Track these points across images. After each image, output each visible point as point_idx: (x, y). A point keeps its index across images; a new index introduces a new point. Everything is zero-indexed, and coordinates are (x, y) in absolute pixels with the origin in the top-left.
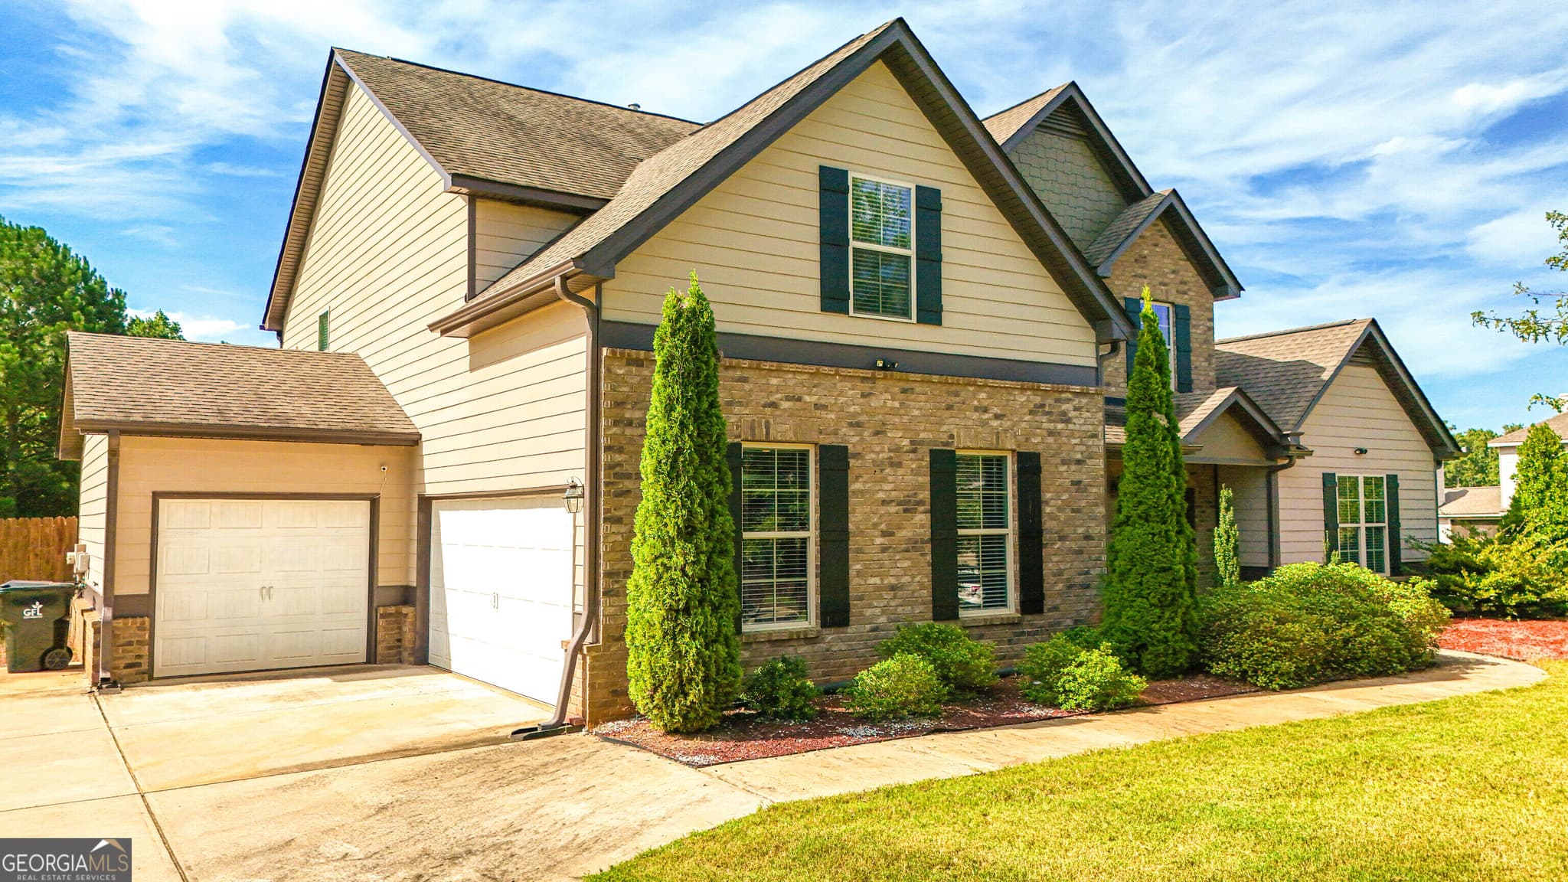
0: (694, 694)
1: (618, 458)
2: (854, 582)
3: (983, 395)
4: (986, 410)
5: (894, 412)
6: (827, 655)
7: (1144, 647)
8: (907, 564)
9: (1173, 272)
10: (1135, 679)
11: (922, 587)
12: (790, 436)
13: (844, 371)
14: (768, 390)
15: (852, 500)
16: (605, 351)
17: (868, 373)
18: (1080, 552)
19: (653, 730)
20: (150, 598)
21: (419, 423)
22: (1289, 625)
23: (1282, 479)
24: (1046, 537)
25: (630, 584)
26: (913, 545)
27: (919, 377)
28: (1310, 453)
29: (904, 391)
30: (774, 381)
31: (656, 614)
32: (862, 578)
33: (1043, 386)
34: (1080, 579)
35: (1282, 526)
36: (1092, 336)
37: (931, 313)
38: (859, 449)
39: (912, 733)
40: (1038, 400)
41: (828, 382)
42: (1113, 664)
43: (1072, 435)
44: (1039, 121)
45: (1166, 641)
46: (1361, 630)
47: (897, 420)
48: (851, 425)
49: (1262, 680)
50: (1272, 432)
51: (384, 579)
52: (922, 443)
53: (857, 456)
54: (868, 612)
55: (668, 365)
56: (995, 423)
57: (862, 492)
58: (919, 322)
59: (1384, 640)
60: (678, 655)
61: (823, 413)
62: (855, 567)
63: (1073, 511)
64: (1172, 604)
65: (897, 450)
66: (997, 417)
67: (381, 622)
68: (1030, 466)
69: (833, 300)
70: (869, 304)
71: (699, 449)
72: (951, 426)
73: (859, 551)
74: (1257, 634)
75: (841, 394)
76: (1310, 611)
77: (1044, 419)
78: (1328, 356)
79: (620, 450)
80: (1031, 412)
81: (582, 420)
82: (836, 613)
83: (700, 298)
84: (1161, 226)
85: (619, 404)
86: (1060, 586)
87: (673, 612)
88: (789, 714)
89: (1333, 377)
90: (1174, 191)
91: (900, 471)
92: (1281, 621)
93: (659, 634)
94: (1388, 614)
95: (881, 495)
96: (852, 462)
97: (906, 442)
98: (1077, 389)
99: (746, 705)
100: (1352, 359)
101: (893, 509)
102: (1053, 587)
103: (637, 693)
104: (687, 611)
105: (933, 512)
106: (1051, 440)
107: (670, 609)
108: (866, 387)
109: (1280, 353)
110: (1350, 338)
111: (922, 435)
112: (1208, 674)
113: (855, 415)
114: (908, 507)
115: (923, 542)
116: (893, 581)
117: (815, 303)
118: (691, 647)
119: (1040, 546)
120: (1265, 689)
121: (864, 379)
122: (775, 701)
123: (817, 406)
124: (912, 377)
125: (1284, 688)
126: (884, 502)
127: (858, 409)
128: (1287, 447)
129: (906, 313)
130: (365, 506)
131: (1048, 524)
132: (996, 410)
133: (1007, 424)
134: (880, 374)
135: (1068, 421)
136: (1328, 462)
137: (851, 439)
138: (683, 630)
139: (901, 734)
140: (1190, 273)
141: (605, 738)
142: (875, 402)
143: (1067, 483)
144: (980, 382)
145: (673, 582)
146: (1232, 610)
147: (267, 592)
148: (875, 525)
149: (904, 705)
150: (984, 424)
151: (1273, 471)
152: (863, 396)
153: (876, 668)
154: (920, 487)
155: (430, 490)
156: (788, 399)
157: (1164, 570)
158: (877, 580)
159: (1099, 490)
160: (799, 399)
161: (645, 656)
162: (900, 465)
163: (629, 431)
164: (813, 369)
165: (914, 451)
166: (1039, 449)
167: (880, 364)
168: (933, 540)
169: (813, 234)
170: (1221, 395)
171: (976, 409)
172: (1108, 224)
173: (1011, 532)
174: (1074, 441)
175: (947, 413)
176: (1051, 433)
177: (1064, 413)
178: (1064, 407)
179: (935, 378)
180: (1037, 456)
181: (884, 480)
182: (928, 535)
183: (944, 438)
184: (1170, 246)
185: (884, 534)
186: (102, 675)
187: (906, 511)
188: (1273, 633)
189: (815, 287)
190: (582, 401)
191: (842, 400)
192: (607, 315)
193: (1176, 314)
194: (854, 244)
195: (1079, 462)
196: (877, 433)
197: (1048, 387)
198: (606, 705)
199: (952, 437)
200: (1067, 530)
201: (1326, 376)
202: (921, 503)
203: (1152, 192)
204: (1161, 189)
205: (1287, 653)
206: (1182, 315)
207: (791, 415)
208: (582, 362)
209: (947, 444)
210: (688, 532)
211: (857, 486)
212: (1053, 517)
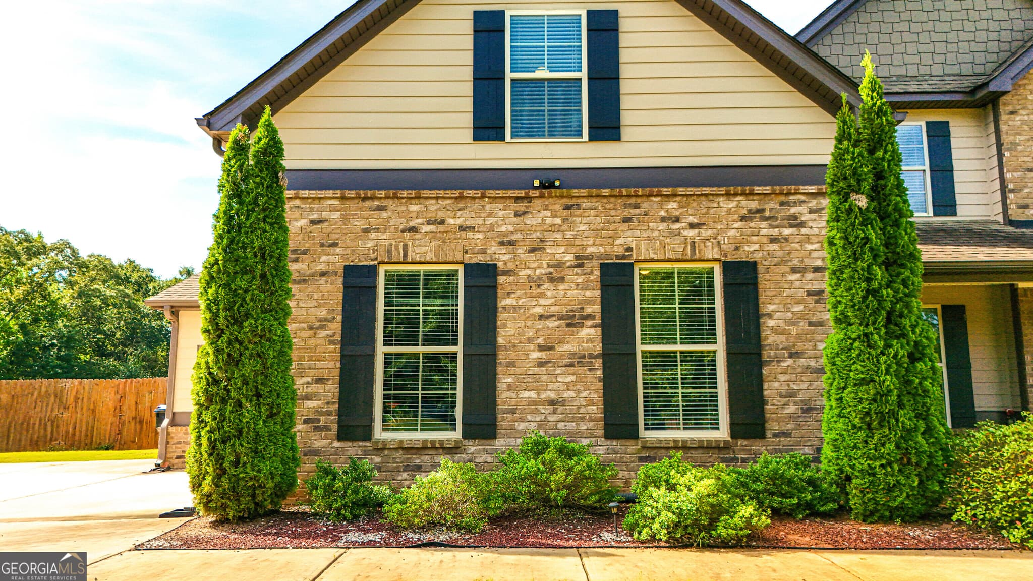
3: (672, 205)
4: (677, 220)
5: (553, 228)
8: (572, 378)
11: (591, 403)
12: (430, 256)
13: (491, 193)
14: (407, 216)
15: (502, 316)
17: (522, 195)
24: (766, 354)
26: (578, 360)
27: (584, 192)
29: (568, 208)
30: (414, 208)
32: (513, 392)
33: (758, 189)
37: (606, 131)
38: (511, 266)
40: (754, 205)
41: (476, 206)
43: (807, 240)
47: (559, 236)
48: (502, 243)
52: (590, 257)
53: (506, 273)
54: (521, 426)
56: (691, 233)
57: (515, 308)
58: (592, 138)
61: (470, 235)
62: (504, 381)
63: (811, 324)
65: (559, 265)
66: (692, 226)
68: (744, 276)
69: (487, 130)
72: (627, 238)
73: (511, 365)
75: (490, 215)
77: (764, 224)
80: (743, 219)
86: (792, 409)
91: (562, 286)
95: (538, 310)
96: (501, 279)
97: (569, 257)
98: (812, 189)
101: (552, 323)
102: (779, 409)
105: (606, 327)
106: (775, 246)
108: (521, 207)
111: (590, 250)
113: (505, 235)
114: (573, 320)
115: (591, 356)
116: (553, 395)
117: (469, 134)
119: (758, 363)
121: (517, 199)
123: (462, 228)
124: (575, 192)
126: (541, 317)
127: (510, 228)
129: (579, 134)
131: (770, 338)
132: (691, 219)
133: (706, 233)
134: (537, 193)
135: (802, 225)
137: (502, 257)
142: (529, 220)
143: (801, 293)
144: (666, 191)
148: (530, 340)
150: (675, 234)
152: (517, 215)
154: (590, 301)
156: (429, 223)
158: (533, 395)
160: (442, 222)
162: (562, 280)
164: (456, 193)
165: (580, 266)
166: (758, 257)
167: (537, 183)
168: (605, 355)
169: (466, 73)
171: (663, 220)
173: (720, 348)
174: (810, 247)
175: (622, 227)
176: (773, 240)
177: (794, 217)
178: (793, 210)
179: (606, 192)
180: (752, 266)
181: (542, 295)
182: (598, 348)
183: (620, 251)
185: (541, 348)
187: (568, 325)
189: (468, 120)
191: (491, 220)
194: (511, 75)
195: (818, 270)
196: (533, 250)
199: (629, 249)
200: (802, 346)
202: (588, 317)
207: (434, 237)
209: (624, 257)
211: (509, 302)
212: (775, 331)
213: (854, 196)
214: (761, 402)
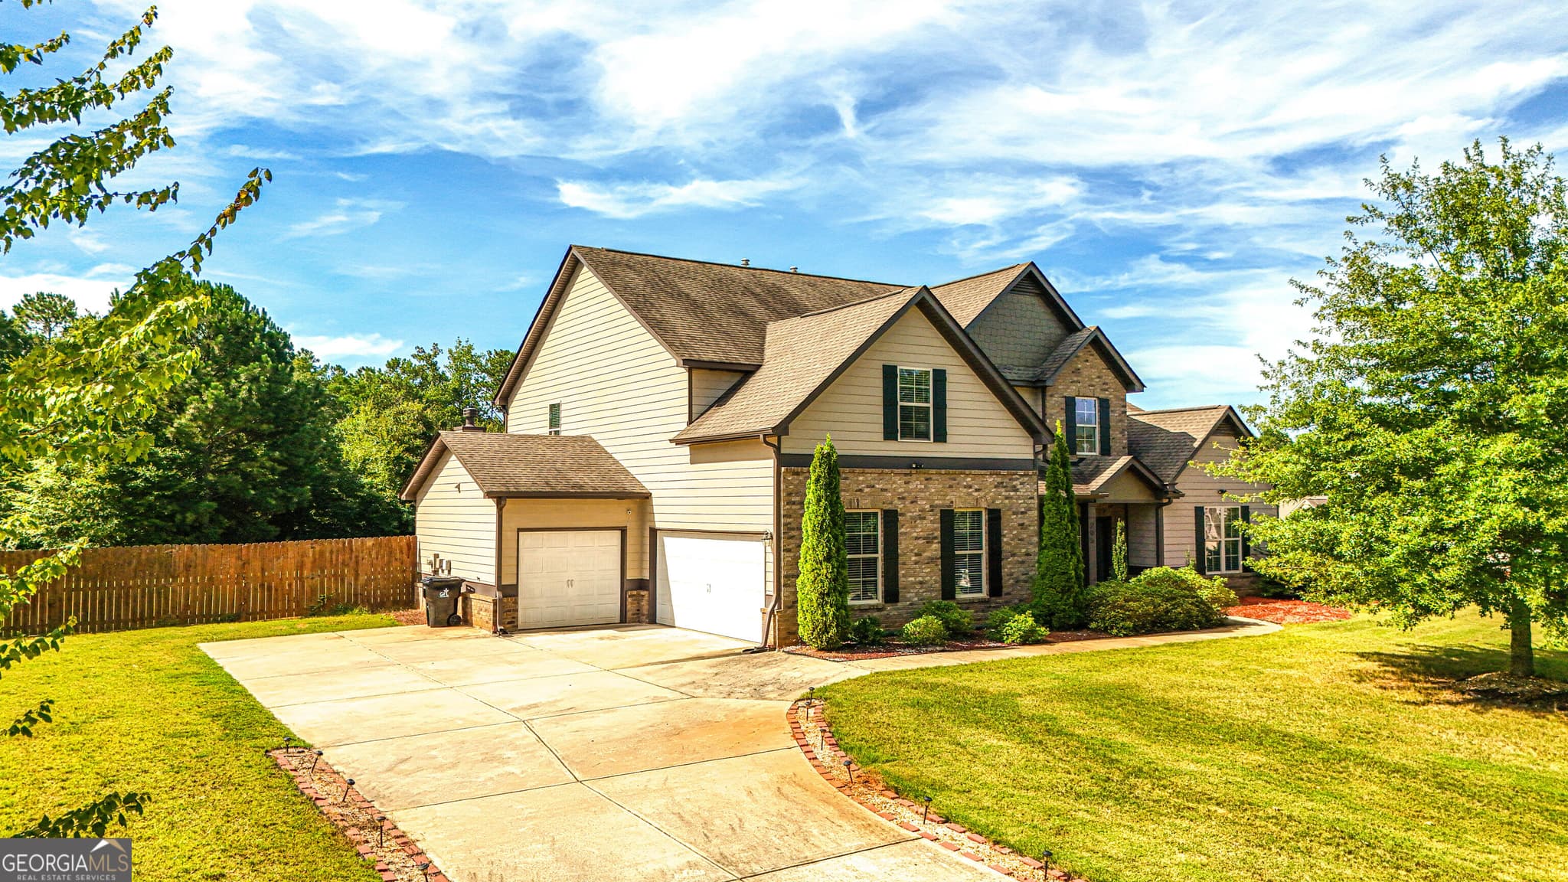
0: (833, 631)
1: (789, 520)
2: (902, 580)
3: (969, 479)
4: (970, 487)
5: (921, 491)
6: (887, 617)
7: (1053, 614)
8: (928, 570)
9: (1099, 377)
10: (1043, 629)
11: (936, 582)
12: (869, 506)
13: (896, 471)
14: (858, 483)
15: (900, 538)
16: (783, 469)
17: (908, 471)
18: (1023, 562)
19: (812, 650)
20: (516, 586)
21: (649, 486)
22: (1131, 603)
23: (1166, 512)
24: (1004, 555)
25: (799, 582)
26: (931, 560)
27: (934, 471)
28: (1183, 495)
29: (927, 479)
30: (861, 478)
31: (814, 596)
32: (905, 578)
33: (1002, 472)
34: (1023, 577)
35: (1166, 541)
36: (1031, 441)
37: (941, 436)
38: (903, 511)
39: (932, 652)
40: (999, 480)
41: (887, 478)
42: (1031, 621)
43: (1019, 498)
44: (1011, 287)
45: (1064, 611)
46: (1174, 606)
47: (922, 494)
48: (899, 499)
49: (1115, 631)
50: (1156, 482)
51: (631, 575)
52: (937, 506)
53: (902, 515)
54: (909, 595)
55: (817, 480)
56: (976, 494)
57: (905, 533)
58: (935, 441)
59: (1188, 612)
60: (825, 614)
61: (885, 493)
62: (902, 572)
63: (1019, 540)
64: (1069, 590)
65: (923, 510)
66: (977, 490)
67: (629, 600)
68: (995, 516)
69: (890, 434)
70: (908, 433)
71: (832, 520)
72: (951, 497)
73: (904, 564)
74: (1114, 608)
75: (894, 483)
76: (1148, 594)
77: (1003, 490)
78: (1198, 431)
79: (790, 517)
80: (996, 487)
81: (771, 501)
82: (892, 596)
83: (832, 447)
84: (1091, 349)
85: (789, 494)
86: (1011, 581)
87: (822, 595)
88: (873, 643)
89: (1201, 446)
90: (1098, 328)
91: (925, 522)
92: (1126, 601)
93: (815, 605)
94: (1194, 597)
95: (915, 535)
96: (900, 518)
97: (928, 506)
98: (1022, 473)
99: (851, 640)
100: (1216, 431)
101: (921, 542)
102: (1007, 582)
103: (804, 632)
104: (828, 595)
105: (942, 543)
106: (1007, 501)
107: (821, 594)
108: (907, 478)
109: (1172, 426)
110: (1216, 417)
111: (936, 502)
112: (1089, 629)
113: (900, 494)
114: (929, 540)
115: (936, 558)
116: (921, 579)
117: (880, 436)
118: (831, 611)
119: (1000, 560)
120: (1116, 636)
121: (906, 475)
122: (866, 637)
123: (882, 490)
124: (931, 471)
125: (1126, 636)
126: (917, 538)
127: (903, 490)
128: (1167, 492)
129: (929, 439)
130: (618, 533)
131: (1005, 548)
132: (976, 486)
133: (982, 494)
134: (914, 471)
135: (1017, 490)
136: (1200, 499)
137: (900, 506)
138: (827, 603)
139: (926, 652)
140: (1110, 377)
141: (788, 653)
142: (911, 486)
143: (1016, 524)
144: (967, 472)
145: (822, 581)
146: (1104, 594)
147: (570, 583)
148: (912, 550)
149: (927, 639)
150: (970, 494)
151: (1160, 506)
152: (906, 483)
153: (914, 622)
154: (935, 530)
155: (658, 525)
156: (868, 487)
157: (1064, 573)
158: (913, 579)
159: (1034, 528)
160: (873, 487)
161: (808, 616)
162: (924, 518)
163: (794, 507)
164: (879, 471)
165: (932, 511)
166: (1000, 507)
167: (914, 466)
168: (942, 557)
169: (879, 400)
170: (1124, 460)
171: (965, 487)
172: (1056, 348)
173: (984, 552)
174: (1020, 502)
175: (949, 490)
176: (1007, 498)
177: (1015, 486)
178: (1015, 483)
179: (943, 471)
180: (998, 511)
181: (916, 527)
182: (939, 554)
183: (948, 503)
184: (1097, 361)
185: (916, 555)
186: (499, 628)
187: (928, 542)
188: (1122, 607)
189: (881, 428)
190: (771, 491)
191: (894, 486)
192: (783, 451)
193: (1100, 406)
194: (900, 403)
195: (1022, 513)
196: (912, 502)
197: (1005, 472)
198: (785, 639)
199: (952, 502)
200: (1016, 551)
201: (1196, 445)
202: (936, 538)
203: (1084, 327)
204: (1090, 325)
205: (1129, 618)
206: (1104, 405)
207: (869, 495)
208: (771, 472)
209: (949, 506)
210: (828, 559)
211: (903, 530)
212: (1007, 543)
213: (1060, 491)
214: (1000, 578)
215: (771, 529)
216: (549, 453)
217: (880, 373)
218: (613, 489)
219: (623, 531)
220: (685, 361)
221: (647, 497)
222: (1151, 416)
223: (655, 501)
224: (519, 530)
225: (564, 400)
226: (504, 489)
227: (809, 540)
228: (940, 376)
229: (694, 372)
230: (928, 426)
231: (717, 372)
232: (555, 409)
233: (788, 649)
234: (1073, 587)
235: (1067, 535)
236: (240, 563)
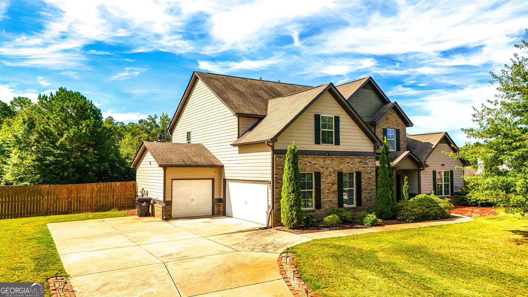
0: (295, 221)
1: (277, 176)
2: (322, 200)
3: (349, 160)
4: (349, 163)
5: (330, 164)
6: (317, 214)
7: (383, 213)
8: (333, 196)
9: (395, 121)
10: (379, 220)
11: (336, 201)
12: (309, 170)
13: (320, 156)
14: (305, 161)
15: (322, 183)
16: (275, 156)
17: (324, 157)
18: (370, 193)
19: (287, 229)
20: (171, 201)
21: (223, 163)
22: (414, 209)
23: (422, 173)
24: (362, 190)
25: (281, 201)
26: (334, 192)
27: (335, 157)
28: (429, 166)
29: (332, 160)
30: (306, 159)
31: (288, 207)
32: (324, 199)
33: (362, 157)
34: (370, 199)
35: (422, 184)
36: (372, 145)
37: (337, 143)
38: (323, 172)
39: (336, 229)
40: (360, 160)
41: (316, 159)
42: (375, 217)
43: (368, 167)
44: (363, 86)
45: (387, 212)
46: (430, 210)
47: (330, 166)
48: (321, 167)
49: (408, 220)
50: (419, 161)
51: (216, 197)
52: (336, 170)
53: (322, 174)
54: (325, 206)
55: (289, 160)
56: (351, 166)
57: (323, 181)
58: (335, 144)
59: (436, 212)
60: (292, 214)
61: (316, 165)
62: (322, 197)
63: (368, 184)
64: (389, 204)
65: (330, 172)
66: (352, 164)
67: (215, 206)
68: (359, 174)
69: (317, 142)
70: (324, 142)
71: (295, 176)
72: (342, 167)
73: (323, 193)
74: (407, 211)
76: (420, 206)
77: (362, 164)
78: (434, 142)
79: (278, 175)
80: (359, 163)
81: (270, 168)
82: (318, 205)
83: (295, 147)
84: (392, 110)
85: (277, 166)
86: (365, 200)
87: (291, 206)
88: (311, 226)
89: (435, 147)
90: (396, 102)
91: (331, 177)
92: (412, 208)
93: (288, 210)
94: (438, 206)
96: (321, 175)
97: (332, 170)
98: (369, 157)
99: (302, 224)
100: (441, 142)
101: (330, 184)
102: (364, 200)
103: (283, 221)
104: (293, 206)
105: (338, 185)
106: (363, 169)
107: (290, 206)
108: (324, 159)
109: (423, 140)
110: (440, 136)
111: (336, 169)
112: (396, 219)
113: (322, 165)
114: (333, 184)
115: (336, 191)
116: (330, 199)
117: (314, 143)
118: (294, 213)
119: (361, 192)
120: (408, 222)
122: (309, 223)
123: (315, 164)
125: (412, 222)
126: (328, 183)
127: (322, 164)
128: (423, 165)
129: (332, 143)
130: (211, 181)
131: (363, 187)
132: (351, 163)
133: (354, 166)
134: (327, 157)
135: (367, 164)
136: (434, 168)
137: (321, 170)
138: (293, 210)
139: (333, 230)
140: (400, 121)
141: (277, 229)
142: (326, 163)
143: (367, 178)
144: (348, 157)
145: (291, 201)
146: (402, 205)
147: (192, 200)
148: (326, 188)
149: (333, 224)
150: (349, 166)
151: (419, 171)
152: (324, 161)
153: (328, 217)
154: (335, 180)
155: (226, 178)
156: (309, 163)
157: (387, 197)
158: (327, 199)
159: (374, 179)
160: (311, 163)
161: (285, 215)
162: (331, 175)
163: (279, 171)
164: (313, 156)
165: (334, 172)
166: (361, 171)
167: (327, 154)
168: (338, 191)
169: (313, 128)
170: (406, 153)
171: (347, 163)
172: (379, 110)
173: (354, 189)
174: (369, 169)
175: (341, 164)
176: (363, 167)
177: (366, 163)
178: (366, 161)
179: (339, 157)
181: (328, 179)
182: (337, 189)
183: (340, 169)
184: (395, 115)
185: (328, 190)
186: (164, 218)
187: (332, 185)
188: (410, 211)
189: (314, 139)
190: (270, 164)
191: (319, 162)
192: (275, 148)
193: (396, 132)
194: (321, 130)
195: (369, 173)
196: (326, 169)
197: (363, 157)
198: (276, 223)
199: (342, 169)
200: (367, 188)
201: (433, 147)
202: (336, 183)
203: (390, 102)
204: (393, 101)
205: (413, 215)
206: (398, 132)
207: (309, 166)
208: (270, 157)
209: (341, 170)
210: (293, 192)
211: (323, 180)
212: (364, 185)
213: (385, 164)
214: (361, 199)
215: (270, 179)
216: (185, 150)
217: (313, 118)
218: (209, 164)
219: (213, 180)
220: (237, 114)
221: (222, 167)
222: (414, 136)
223: (225, 168)
224: (172, 180)
225: (192, 130)
226: (166, 164)
227: (285, 184)
228: (337, 119)
229: (240, 118)
230: (333, 138)
231: (248, 118)
232: (189, 134)
233: (277, 228)
234: (391, 203)
235: (388, 182)
236: (69, 192)
